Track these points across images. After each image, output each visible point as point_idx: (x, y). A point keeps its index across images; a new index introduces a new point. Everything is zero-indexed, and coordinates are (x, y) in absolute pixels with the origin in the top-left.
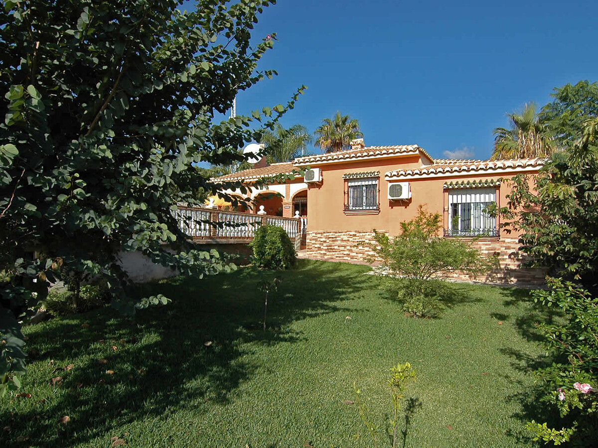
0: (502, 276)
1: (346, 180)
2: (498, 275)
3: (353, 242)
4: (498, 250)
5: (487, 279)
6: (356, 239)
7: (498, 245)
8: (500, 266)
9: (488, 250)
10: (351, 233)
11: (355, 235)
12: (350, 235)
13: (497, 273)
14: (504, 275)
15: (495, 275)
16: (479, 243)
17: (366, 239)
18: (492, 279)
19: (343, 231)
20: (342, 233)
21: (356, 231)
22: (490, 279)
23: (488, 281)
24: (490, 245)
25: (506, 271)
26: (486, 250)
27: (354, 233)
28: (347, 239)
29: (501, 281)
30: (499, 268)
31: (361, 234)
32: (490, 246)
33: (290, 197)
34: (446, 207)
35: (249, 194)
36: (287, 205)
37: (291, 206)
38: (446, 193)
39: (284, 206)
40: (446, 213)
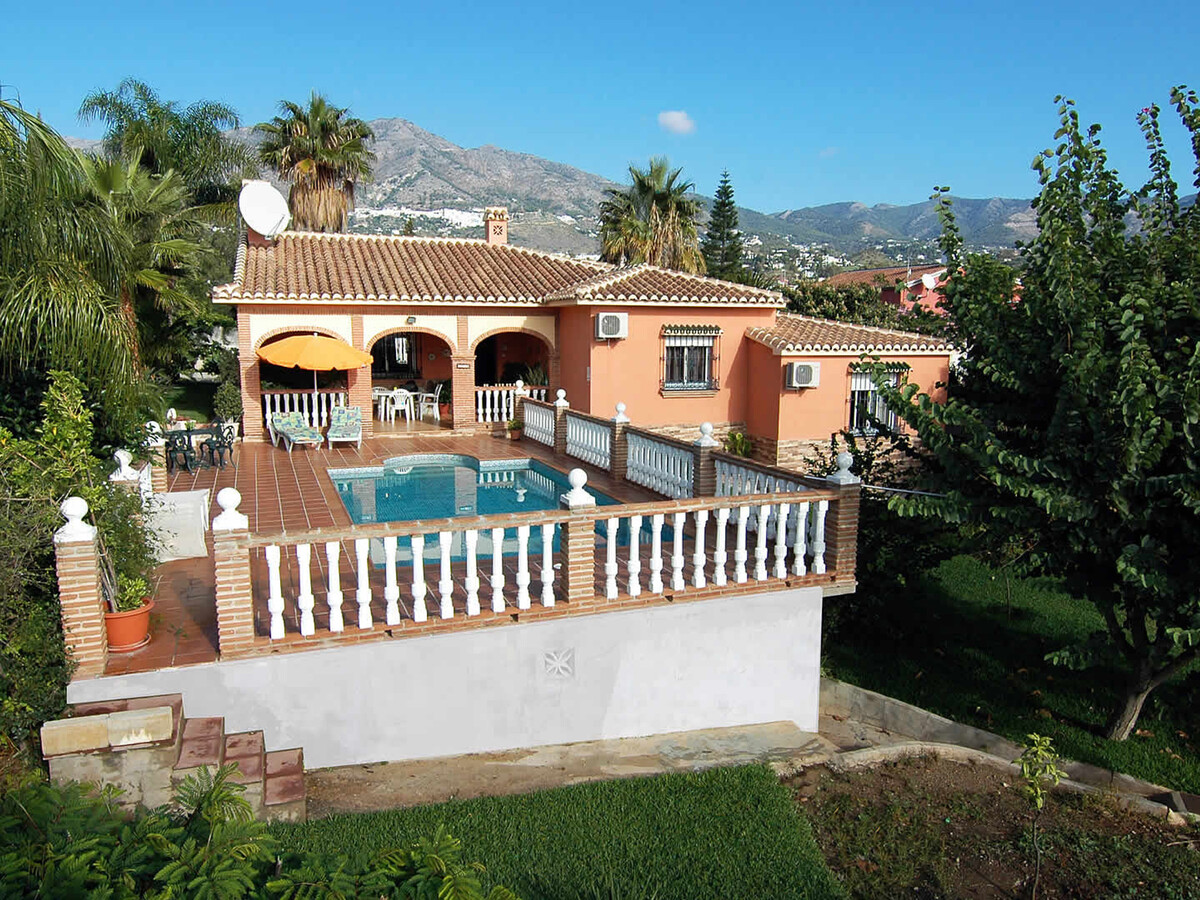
1: (662, 337)
10: (672, 429)
11: (677, 432)
12: (671, 432)
19: (657, 425)
20: (656, 428)
27: (676, 428)
33: (470, 345)
34: (849, 397)
35: (358, 332)
36: (462, 362)
37: (473, 364)
38: (849, 377)
39: (454, 363)
40: (849, 405)
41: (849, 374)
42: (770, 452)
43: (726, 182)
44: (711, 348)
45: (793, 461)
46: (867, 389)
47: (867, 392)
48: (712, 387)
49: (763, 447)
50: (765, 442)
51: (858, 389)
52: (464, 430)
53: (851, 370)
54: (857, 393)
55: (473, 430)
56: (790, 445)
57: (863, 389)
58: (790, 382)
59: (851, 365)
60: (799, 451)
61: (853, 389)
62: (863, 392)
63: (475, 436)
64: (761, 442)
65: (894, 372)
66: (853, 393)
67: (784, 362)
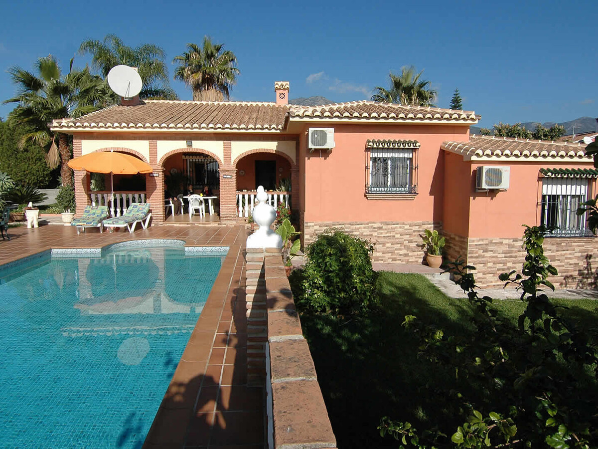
0: (593, 281)
1: (367, 149)
2: (589, 280)
3: (379, 237)
4: (591, 251)
5: (578, 285)
6: (382, 233)
7: (591, 246)
8: (591, 270)
9: (582, 252)
10: (375, 225)
11: (380, 228)
12: (374, 228)
13: (587, 278)
14: (595, 280)
15: (585, 280)
16: (573, 244)
17: (397, 234)
18: (582, 285)
19: (363, 222)
20: (362, 224)
21: (382, 223)
22: (581, 285)
23: (579, 287)
24: (583, 246)
25: (596, 276)
26: (579, 252)
27: (379, 225)
28: (369, 233)
29: (591, 286)
30: (590, 272)
31: (390, 227)
32: (584, 248)
33: (232, 162)
34: (540, 200)
35: (153, 152)
36: (227, 173)
37: (234, 175)
38: (541, 183)
39: (221, 174)
40: (540, 207)
41: (540, 179)
42: (462, 248)
43: (457, 94)
44: (411, 159)
45: (484, 257)
46: (559, 193)
47: (558, 196)
48: (412, 191)
49: (456, 243)
50: (457, 238)
51: (549, 193)
52: (228, 222)
53: (542, 175)
54: (547, 198)
55: (235, 222)
56: (480, 243)
57: (554, 193)
58: (480, 183)
59: (542, 171)
60: (490, 248)
61: (545, 193)
62: (554, 196)
63: (235, 226)
64: (454, 239)
65: (586, 178)
66: (544, 197)
67: (474, 167)
